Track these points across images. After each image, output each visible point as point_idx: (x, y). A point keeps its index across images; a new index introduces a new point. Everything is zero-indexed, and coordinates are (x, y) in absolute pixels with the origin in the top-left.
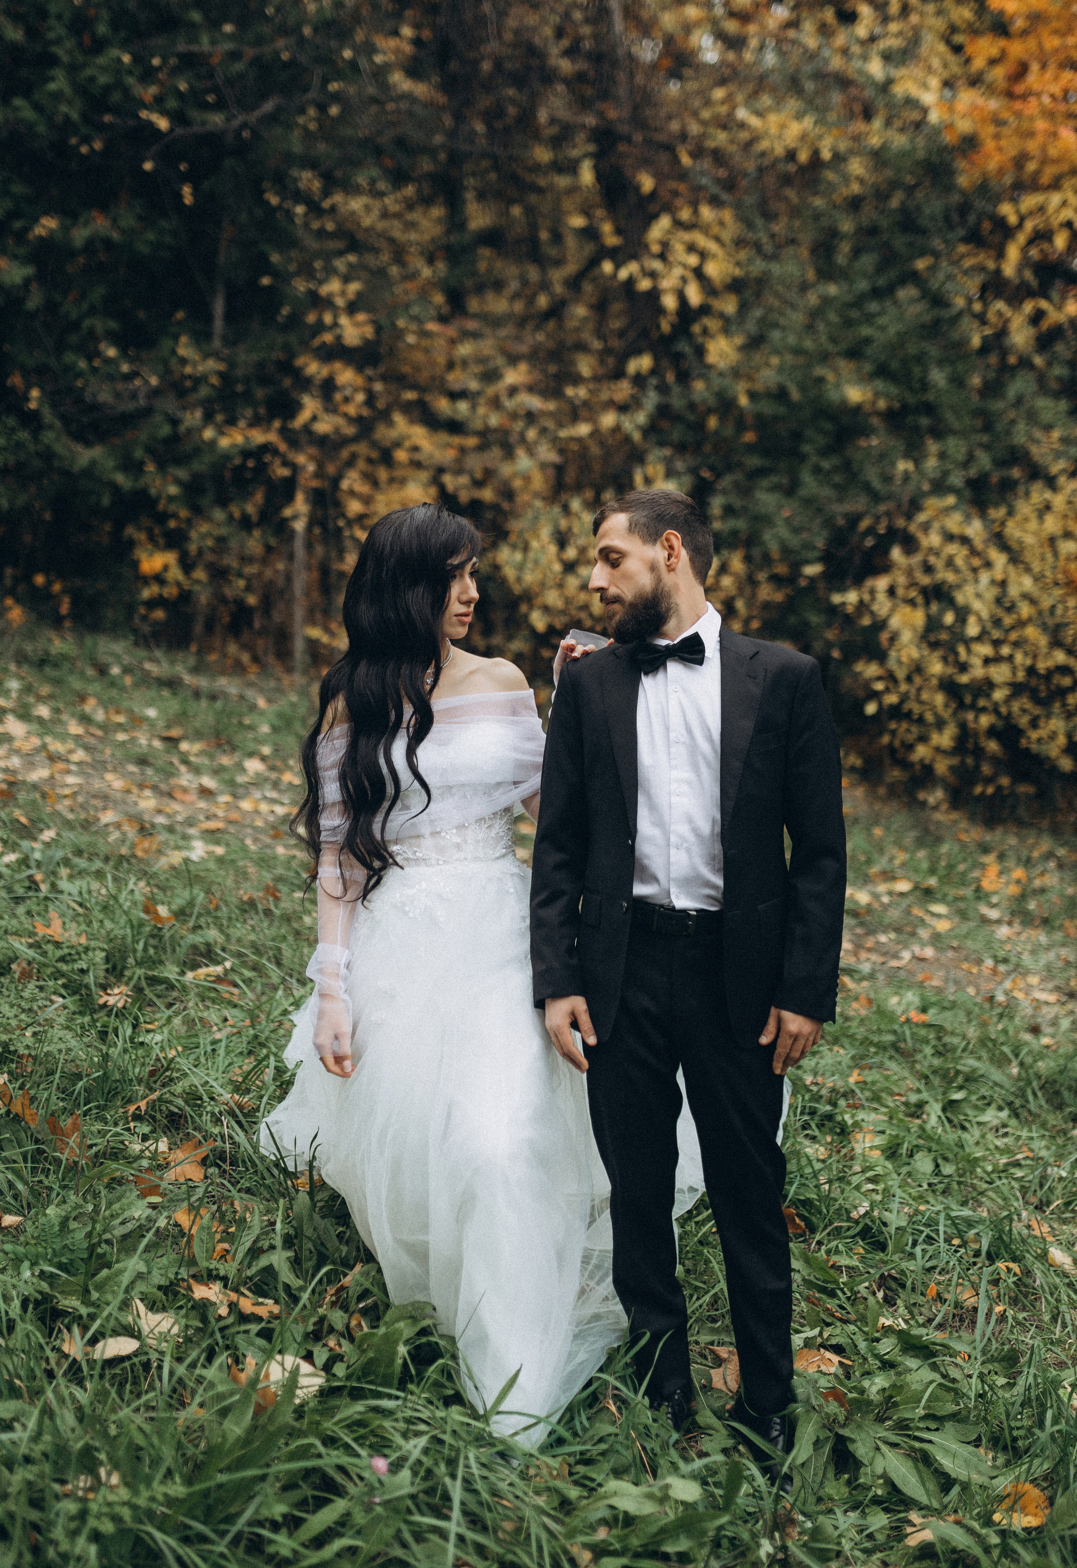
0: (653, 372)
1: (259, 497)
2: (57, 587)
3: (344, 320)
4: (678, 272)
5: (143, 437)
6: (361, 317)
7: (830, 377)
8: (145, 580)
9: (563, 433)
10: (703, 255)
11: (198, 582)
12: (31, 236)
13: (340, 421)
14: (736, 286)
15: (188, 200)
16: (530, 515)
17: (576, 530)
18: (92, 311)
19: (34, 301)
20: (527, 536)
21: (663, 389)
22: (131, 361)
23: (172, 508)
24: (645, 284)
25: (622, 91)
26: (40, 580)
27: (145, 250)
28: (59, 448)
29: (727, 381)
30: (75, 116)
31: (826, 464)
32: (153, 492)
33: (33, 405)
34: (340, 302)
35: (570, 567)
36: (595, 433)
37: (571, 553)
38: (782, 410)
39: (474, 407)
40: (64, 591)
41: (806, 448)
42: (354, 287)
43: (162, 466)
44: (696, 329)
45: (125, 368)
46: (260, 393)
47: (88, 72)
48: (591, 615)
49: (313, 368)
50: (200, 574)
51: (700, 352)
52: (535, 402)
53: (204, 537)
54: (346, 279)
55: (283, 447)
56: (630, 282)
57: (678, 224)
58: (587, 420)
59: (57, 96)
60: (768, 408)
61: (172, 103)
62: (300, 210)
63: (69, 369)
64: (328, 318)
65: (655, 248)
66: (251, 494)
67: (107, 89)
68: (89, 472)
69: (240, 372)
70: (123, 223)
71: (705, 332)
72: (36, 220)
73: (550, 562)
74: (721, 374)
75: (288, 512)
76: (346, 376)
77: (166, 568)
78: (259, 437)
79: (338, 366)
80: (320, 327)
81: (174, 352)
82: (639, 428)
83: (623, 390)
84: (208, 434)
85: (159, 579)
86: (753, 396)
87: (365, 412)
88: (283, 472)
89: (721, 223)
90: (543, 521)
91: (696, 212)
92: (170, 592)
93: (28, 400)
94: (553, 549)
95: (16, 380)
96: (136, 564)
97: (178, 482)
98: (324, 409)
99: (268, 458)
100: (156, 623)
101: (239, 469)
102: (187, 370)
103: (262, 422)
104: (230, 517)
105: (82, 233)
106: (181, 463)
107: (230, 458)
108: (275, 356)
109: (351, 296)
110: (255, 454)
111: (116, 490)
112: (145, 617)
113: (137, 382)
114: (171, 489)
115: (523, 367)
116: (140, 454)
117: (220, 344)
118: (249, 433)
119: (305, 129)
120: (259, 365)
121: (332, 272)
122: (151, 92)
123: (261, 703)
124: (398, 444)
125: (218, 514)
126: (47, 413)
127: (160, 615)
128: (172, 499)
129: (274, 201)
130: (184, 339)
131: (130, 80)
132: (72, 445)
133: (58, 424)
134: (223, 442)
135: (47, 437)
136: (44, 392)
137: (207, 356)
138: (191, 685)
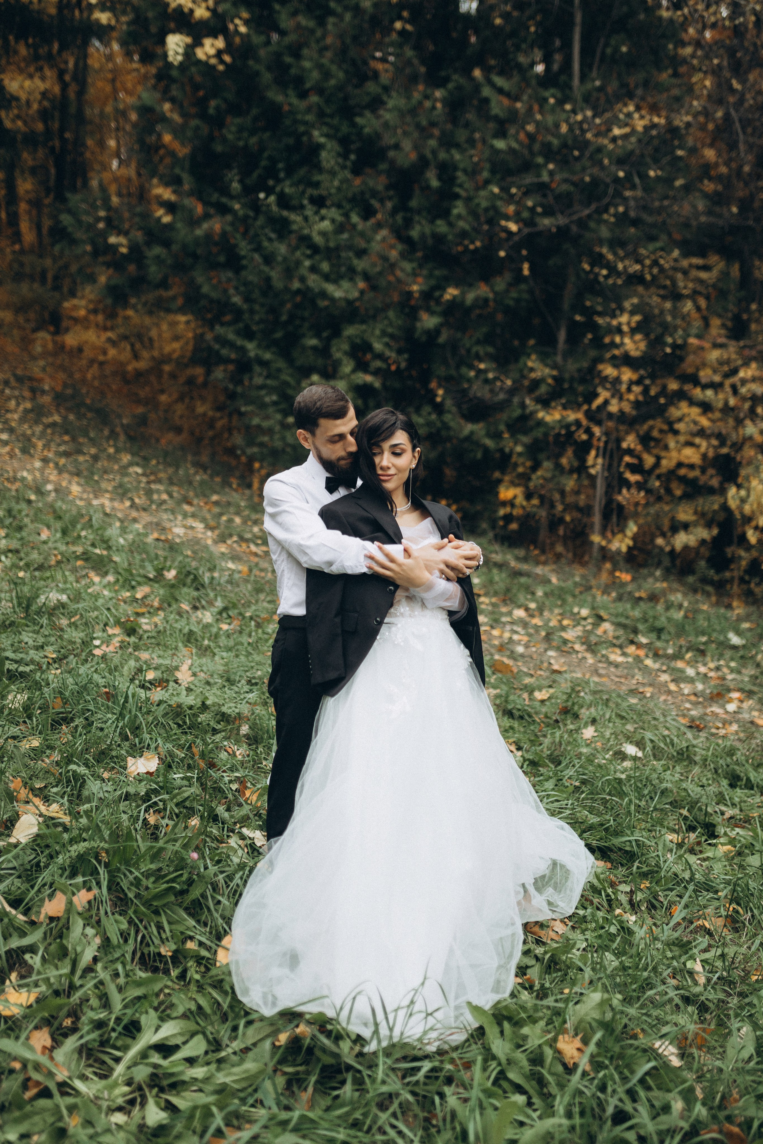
1: (570, 452)
3: (627, 340)
5: (505, 417)
6: (638, 337)
8: (504, 504)
11: (535, 506)
12: (443, 300)
13: (624, 404)
15: (527, 272)
16: (753, 465)
18: (478, 342)
19: (443, 337)
22: (494, 370)
23: (521, 460)
27: (511, 303)
28: (452, 424)
30: (467, 227)
32: (507, 450)
33: (439, 399)
34: (625, 328)
39: (717, 394)
42: (637, 318)
43: (513, 435)
45: (491, 375)
46: (580, 388)
47: (477, 201)
49: (609, 371)
50: (535, 501)
53: (539, 478)
54: (632, 313)
55: (584, 422)
59: (459, 217)
61: (525, 215)
62: (604, 272)
63: (462, 377)
64: (618, 339)
66: (566, 450)
67: (487, 210)
68: (469, 438)
69: (567, 376)
70: (497, 288)
72: (445, 290)
75: (588, 463)
76: (627, 375)
77: (515, 497)
78: (572, 416)
79: (624, 369)
81: (525, 364)
84: (541, 415)
85: (511, 503)
87: (641, 398)
88: (584, 437)
92: (518, 512)
93: (436, 395)
95: (433, 385)
96: (497, 494)
97: (524, 444)
98: (613, 396)
99: (573, 428)
100: (513, 531)
101: (559, 435)
102: (533, 375)
103: (575, 406)
104: (558, 466)
105: (470, 297)
106: (526, 432)
107: (553, 428)
108: (585, 365)
109: (633, 325)
110: (568, 426)
111: (486, 450)
112: (505, 527)
113: (498, 384)
114: (519, 449)
115: (754, 365)
116: (502, 427)
117: (559, 359)
118: (565, 413)
119: (606, 222)
120: (579, 370)
121: (622, 310)
122: (511, 209)
123: (554, 580)
124: (680, 420)
125: (547, 464)
126: (449, 403)
127: (514, 526)
128: (520, 454)
129: (587, 267)
130: (534, 357)
131: (499, 203)
132: (462, 422)
133: (454, 409)
134: (548, 419)
135: (447, 417)
136: (447, 391)
137: (547, 365)
138: (513, 568)
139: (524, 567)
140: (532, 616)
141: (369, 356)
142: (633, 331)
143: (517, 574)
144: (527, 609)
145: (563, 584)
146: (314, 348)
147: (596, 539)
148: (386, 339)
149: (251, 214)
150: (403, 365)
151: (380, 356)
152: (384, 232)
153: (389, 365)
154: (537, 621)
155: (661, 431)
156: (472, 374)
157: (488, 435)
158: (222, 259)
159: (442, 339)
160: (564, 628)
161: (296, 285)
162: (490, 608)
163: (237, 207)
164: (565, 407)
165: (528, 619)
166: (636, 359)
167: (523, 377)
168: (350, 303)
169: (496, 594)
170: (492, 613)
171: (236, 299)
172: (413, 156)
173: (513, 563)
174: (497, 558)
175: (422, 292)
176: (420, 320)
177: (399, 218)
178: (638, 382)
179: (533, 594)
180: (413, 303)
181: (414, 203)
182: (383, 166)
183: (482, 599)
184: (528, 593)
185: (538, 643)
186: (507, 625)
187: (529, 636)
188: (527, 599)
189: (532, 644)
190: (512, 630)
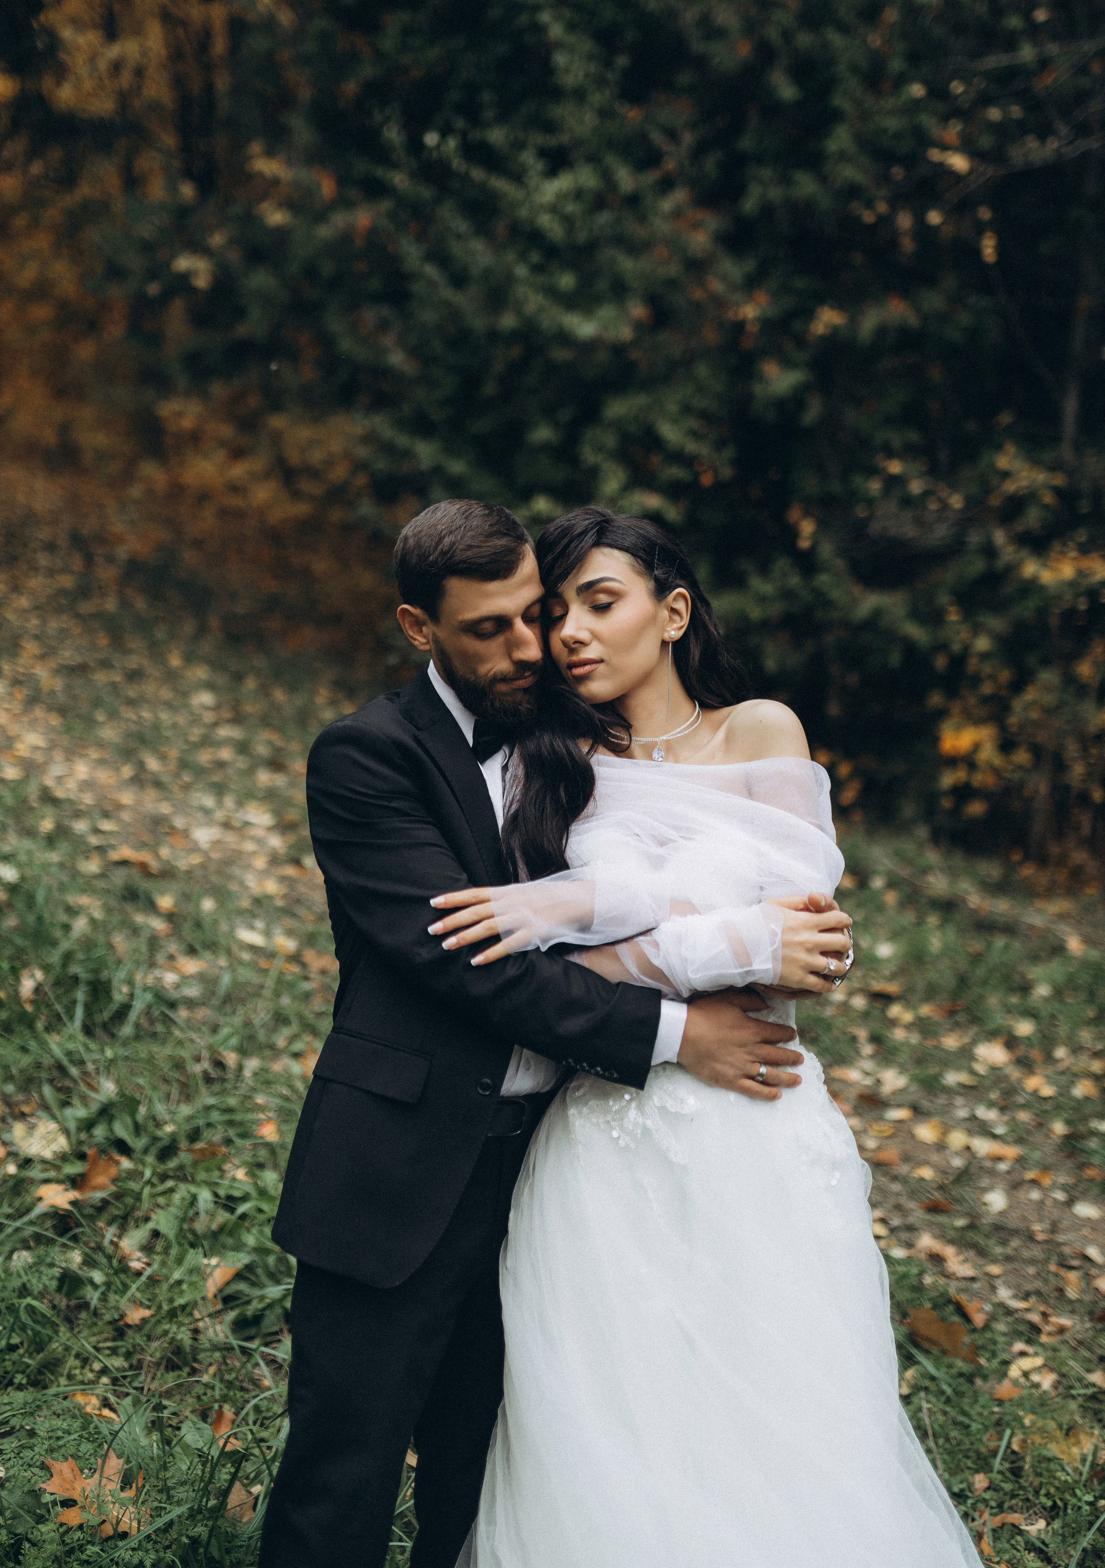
2: (845, 770)
5: (950, 576)
8: (952, 761)
11: (1020, 766)
12: (809, 337)
15: (990, 256)
18: (888, 422)
19: (812, 413)
22: (924, 475)
23: (987, 668)
27: (960, 337)
28: (836, 594)
30: (859, 176)
32: (956, 647)
33: (804, 543)
40: (853, 776)
43: (968, 615)
45: (915, 488)
47: (877, 121)
50: (1022, 757)
53: (1028, 707)
59: (843, 156)
61: (986, 142)
63: (853, 496)
66: (1088, 647)
67: (899, 137)
68: (872, 624)
69: (1085, 486)
70: (926, 306)
72: (814, 315)
77: (977, 747)
78: (1101, 570)
81: (992, 466)
84: (1030, 568)
85: (968, 761)
92: (982, 779)
93: (799, 535)
95: (792, 514)
96: (936, 740)
97: (992, 635)
100: (974, 819)
101: (1070, 614)
102: (1010, 487)
104: (1070, 680)
105: (869, 323)
106: (997, 609)
107: (1059, 598)
110: (1091, 594)
111: (909, 647)
112: (956, 811)
113: (933, 506)
114: (982, 644)
116: (944, 598)
117: (1066, 452)
118: (1085, 564)
122: (953, 131)
123: (1073, 944)
125: (1047, 677)
126: (826, 550)
127: (976, 808)
128: (984, 656)
130: (1011, 449)
131: (927, 121)
132: (857, 590)
133: (840, 563)
134: (1047, 577)
135: (823, 580)
136: (822, 526)
137: (1038, 466)
138: (975, 911)
139: (1000, 906)
140: (1025, 1064)
141: (656, 459)
143: (983, 926)
144: (1011, 1042)
145: (1095, 956)
146: (546, 447)
148: (693, 423)
149: (427, 193)
150: (727, 472)
151: (679, 457)
152: (679, 196)
153: (697, 475)
154: (1037, 1083)
156: (875, 486)
157: (916, 615)
158: (375, 284)
161: (508, 321)
162: (915, 1039)
163: (400, 180)
164: (1084, 550)
165: (1015, 1074)
167: (988, 490)
168: (619, 350)
169: (931, 993)
170: (921, 1059)
171: (397, 359)
172: (744, 50)
173: (975, 900)
174: (938, 884)
175: (767, 324)
176: (761, 378)
177: (711, 164)
179: (1025, 989)
180: (748, 344)
182: (684, 78)
183: (895, 1010)
184: (1012, 990)
185: (1045, 1168)
186: (959, 1101)
187: (1020, 1141)
188: (1009, 1010)
189: (1030, 1175)
190: (973, 1118)
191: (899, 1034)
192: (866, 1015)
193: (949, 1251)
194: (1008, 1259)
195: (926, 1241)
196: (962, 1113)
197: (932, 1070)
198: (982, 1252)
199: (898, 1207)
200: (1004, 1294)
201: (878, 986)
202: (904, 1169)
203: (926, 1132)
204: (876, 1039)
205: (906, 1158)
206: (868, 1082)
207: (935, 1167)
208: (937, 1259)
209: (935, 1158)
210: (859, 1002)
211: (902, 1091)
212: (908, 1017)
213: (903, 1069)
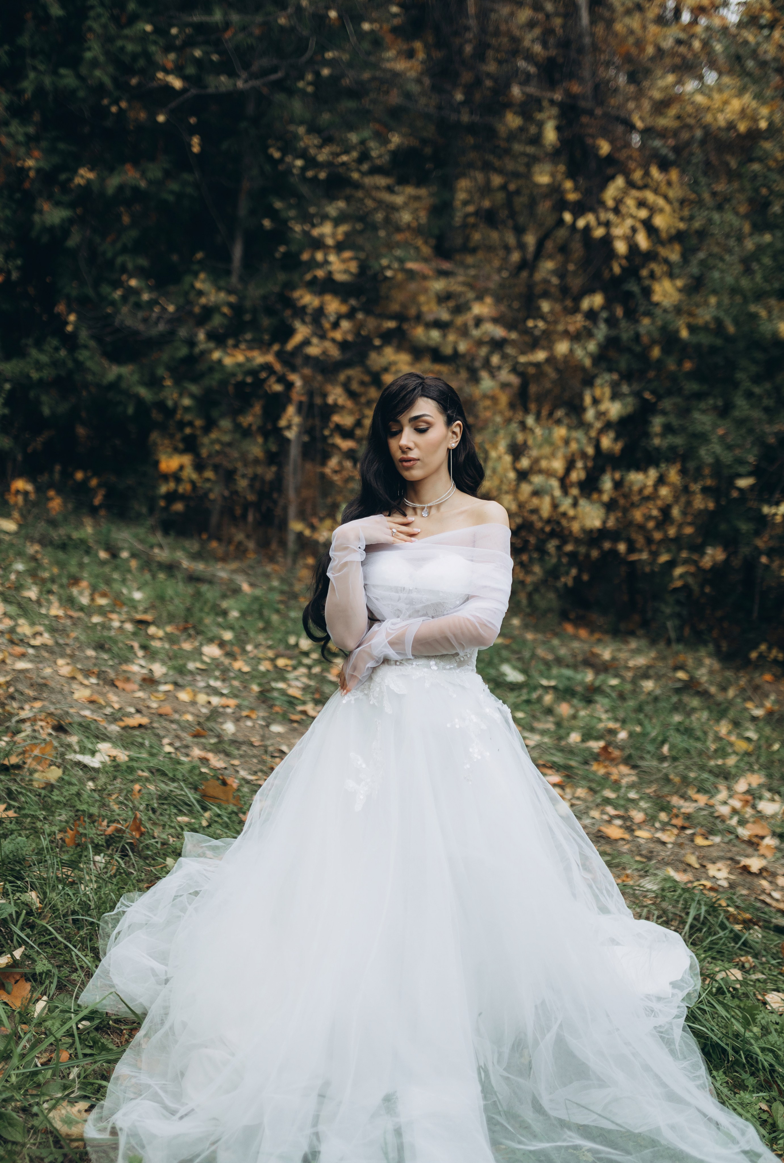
0: (603, 308)
1: (257, 409)
2: (94, 482)
3: (332, 258)
4: (629, 222)
5: (165, 357)
6: (347, 254)
7: (763, 313)
8: (165, 477)
9: (522, 359)
10: (653, 210)
11: (208, 480)
12: (72, 185)
13: (328, 344)
14: (679, 237)
15: (196, 149)
16: (491, 430)
17: (530, 442)
18: (125, 250)
20: (487, 446)
21: (612, 322)
22: (151, 289)
23: (188, 417)
24: (599, 232)
25: (586, 73)
26: (79, 476)
27: (171, 198)
28: (89, 364)
29: (669, 317)
30: (107, 81)
31: (757, 390)
32: (170, 403)
33: (69, 329)
34: (330, 242)
35: (523, 476)
36: (550, 360)
37: (525, 463)
38: (719, 342)
39: (444, 336)
40: (100, 485)
41: (740, 375)
42: (343, 229)
43: (178, 382)
44: (644, 273)
45: (146, 297)
46: (266, 322)
47: (119, 43)
48: (541, 518)
49: (307, 299)
50: (209, 474)
51: (647, 292)
52: (499, 332)
53: (213, 442)
54: (337, 222)
55: (278, 367)
56: (587, 229)
57: (631, 184)
58: (543, 348)
59: (94, 64)
60: (705, 340)
61: (191, 70)
62: (299, 163)
63: (102, 299)
64: (319, 256)
65: (610, 203)
66: (251, 406)
67: (135, 57)
68: (115, 385)
69: (248, 304)
70: (150, 175)
71: (652, 276)
72: (75, 172)
73: (506, 470)
74: (665, 311)
75: (283, 423)
76: (333, 305)
77: (181, 468)
78: (259, 358)
79: (328, 298)
80: (313, 264)
81: (193, 287)
82: (591, 355)
83: (577, 322)
84: (216, 355)
85: (176, 477)
86: (692, 329)
87: (350, 338)
88: (278, 388)
89: (669, 184)
90: (502, 433)
91: (647, 174)
92: (184, 488)
93: (66, 323)
94: (508, 459)
95: (61, 308)
96: (157, 463)
97: (192, 396)
98: (314, 334)
99: (263, 375)
100: (177, 513)
101: (241, 385)
102: (203, 300)
103: (263, 346)
104: (238, 426)
105: (113, 182)
106: (195, 380)
107: (234, 375)
108: (276, 289)
109: (340, 237)
110: (254, 372)
111: (139, 401)
112: (166, 509)
113: (156, 309)
114: (186, 402)
115: (489, 300)
116: (162, 371)
117: (235, 280)
118: (250, 354)
119: (303, 92)
120: (265, 298)
121: (325, 217)
122: (170, 60)
123: (246, 587)
124: (386, 369)
125: (226, 424)
126: (84, 335)
127: (179, 507)
128: (187, 410)
129: (277, 155)
130: (202, 276)
131: (152, 48)
132: (105, 363)
133: (92, 343)
134: (227, 361)
135: (83, 355)
136: (80, 317)
137: (219, 289)
138: (186, 569)
139: (200, 567)
140: (231, 655)
142: (340, 247)
143: (193, 579)
144: (222, 644)
145: (258, 592)
147: (297, 526)
150: (15, 273)
154: (240, 665)
155: (362, 383)
156: (118, 294)
157: (142, 382)
159: (74, 240)
160: (281, 674)
162: (166, 645)
164: (250, 346)
166: (343, 284)
167: (189, 303)
169: (171, 619)
170: (172, 656)
174: (162, 555)
175: (40, 172)
176: (39, 211)
178: (350, 315)
179: (225, 613)
180: (27, 185)
181: (24, 40)
183: (152, 630)
184: (217, 614)
185: (252, 709)
186: (198, 678)
187: (236, 696)
188: (219, 625)
189: (244, 713)
190: (209, 686)
191: (156, 644)
192: (134, 634)
193: (210, 756)
194: (241, 756)
195: (197, 752)
196: (202, 684)
197: (181, 662)
198: (228, 754)
199: (178, 737)
200: (243, 773)
201: (139, 617)
202: (176, 716)
203: (184, 696)
204: (144, 647)
205: (176, 711)
206: (144, 671)
207: (192, 714)
208: (204, 761)
209: (191, 709)
210: (129, 627)
211: (165, 675)
212: (161, 633)
213: (164, 663)
